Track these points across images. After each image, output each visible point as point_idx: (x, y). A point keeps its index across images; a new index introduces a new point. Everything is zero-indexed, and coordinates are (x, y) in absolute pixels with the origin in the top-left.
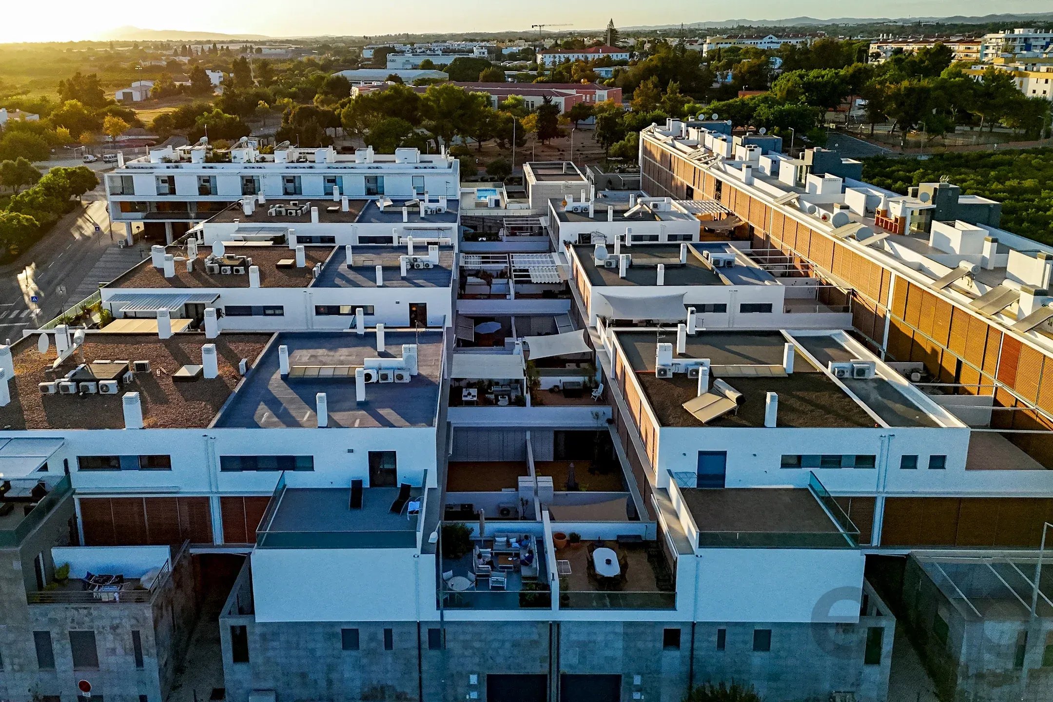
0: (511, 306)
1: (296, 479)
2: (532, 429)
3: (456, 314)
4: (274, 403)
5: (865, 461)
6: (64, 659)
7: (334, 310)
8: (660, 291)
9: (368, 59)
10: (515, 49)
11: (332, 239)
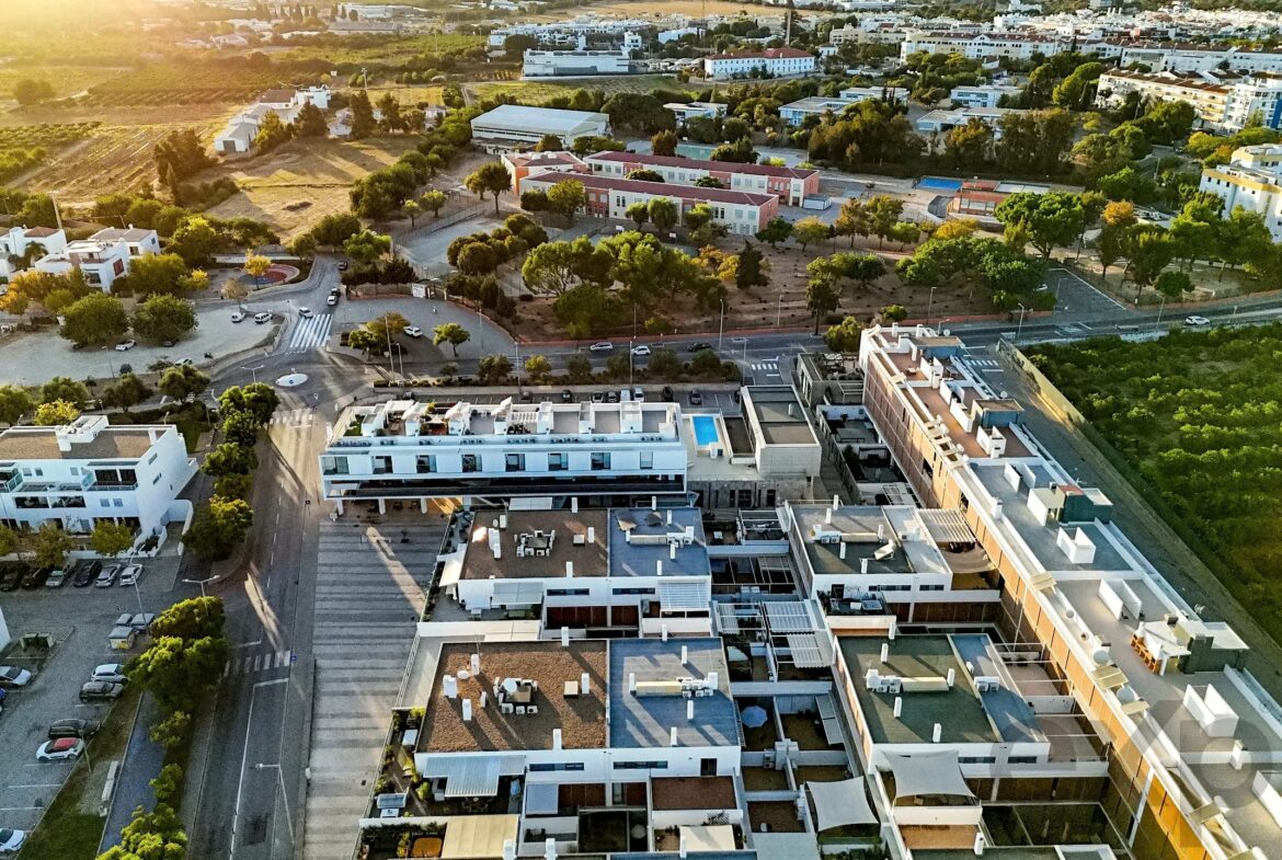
0: (774, 687)
9: (497, 48)
10: (673, 35)
11: (586, 592)
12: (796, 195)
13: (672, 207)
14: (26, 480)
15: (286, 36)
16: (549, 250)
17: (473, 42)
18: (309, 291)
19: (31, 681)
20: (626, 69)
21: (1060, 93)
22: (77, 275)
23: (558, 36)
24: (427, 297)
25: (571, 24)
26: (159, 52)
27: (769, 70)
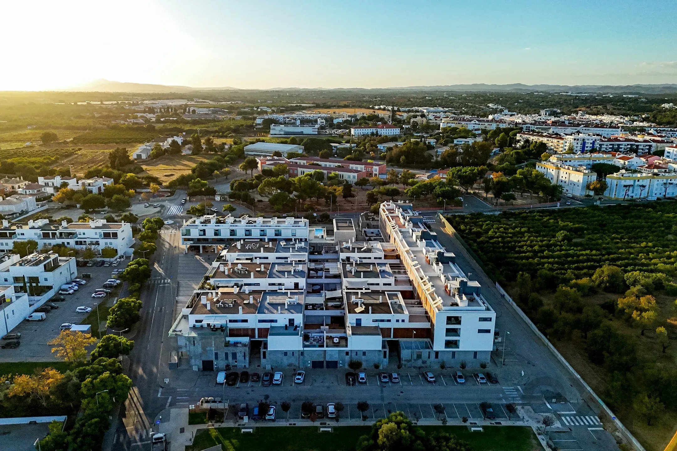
0: (324, 281)
1: (273, 324)
2: (326, 316)
3: (307, 283)
4: (268, 309)
5: (389, 321)
6: (230, 358)
7: (274, 284)
8: (362, 280)
9: (259, 124)
10: (340, 120)
11: (267, 258)
12: (376, 173)
13: (322, 173)
14: (79, 236)
15: (162, 120)
16: (269, 181)
17: (249, 122)
18: (175, 199)
19: (86, 284)
20: (317, 133)
21: (498, 141)
22: (85, 190)
23: (287, 120)
24: (221, 200)
25: (294, 115)
26: (104, 124)
27: (379, 133)
